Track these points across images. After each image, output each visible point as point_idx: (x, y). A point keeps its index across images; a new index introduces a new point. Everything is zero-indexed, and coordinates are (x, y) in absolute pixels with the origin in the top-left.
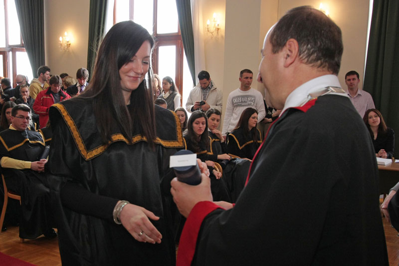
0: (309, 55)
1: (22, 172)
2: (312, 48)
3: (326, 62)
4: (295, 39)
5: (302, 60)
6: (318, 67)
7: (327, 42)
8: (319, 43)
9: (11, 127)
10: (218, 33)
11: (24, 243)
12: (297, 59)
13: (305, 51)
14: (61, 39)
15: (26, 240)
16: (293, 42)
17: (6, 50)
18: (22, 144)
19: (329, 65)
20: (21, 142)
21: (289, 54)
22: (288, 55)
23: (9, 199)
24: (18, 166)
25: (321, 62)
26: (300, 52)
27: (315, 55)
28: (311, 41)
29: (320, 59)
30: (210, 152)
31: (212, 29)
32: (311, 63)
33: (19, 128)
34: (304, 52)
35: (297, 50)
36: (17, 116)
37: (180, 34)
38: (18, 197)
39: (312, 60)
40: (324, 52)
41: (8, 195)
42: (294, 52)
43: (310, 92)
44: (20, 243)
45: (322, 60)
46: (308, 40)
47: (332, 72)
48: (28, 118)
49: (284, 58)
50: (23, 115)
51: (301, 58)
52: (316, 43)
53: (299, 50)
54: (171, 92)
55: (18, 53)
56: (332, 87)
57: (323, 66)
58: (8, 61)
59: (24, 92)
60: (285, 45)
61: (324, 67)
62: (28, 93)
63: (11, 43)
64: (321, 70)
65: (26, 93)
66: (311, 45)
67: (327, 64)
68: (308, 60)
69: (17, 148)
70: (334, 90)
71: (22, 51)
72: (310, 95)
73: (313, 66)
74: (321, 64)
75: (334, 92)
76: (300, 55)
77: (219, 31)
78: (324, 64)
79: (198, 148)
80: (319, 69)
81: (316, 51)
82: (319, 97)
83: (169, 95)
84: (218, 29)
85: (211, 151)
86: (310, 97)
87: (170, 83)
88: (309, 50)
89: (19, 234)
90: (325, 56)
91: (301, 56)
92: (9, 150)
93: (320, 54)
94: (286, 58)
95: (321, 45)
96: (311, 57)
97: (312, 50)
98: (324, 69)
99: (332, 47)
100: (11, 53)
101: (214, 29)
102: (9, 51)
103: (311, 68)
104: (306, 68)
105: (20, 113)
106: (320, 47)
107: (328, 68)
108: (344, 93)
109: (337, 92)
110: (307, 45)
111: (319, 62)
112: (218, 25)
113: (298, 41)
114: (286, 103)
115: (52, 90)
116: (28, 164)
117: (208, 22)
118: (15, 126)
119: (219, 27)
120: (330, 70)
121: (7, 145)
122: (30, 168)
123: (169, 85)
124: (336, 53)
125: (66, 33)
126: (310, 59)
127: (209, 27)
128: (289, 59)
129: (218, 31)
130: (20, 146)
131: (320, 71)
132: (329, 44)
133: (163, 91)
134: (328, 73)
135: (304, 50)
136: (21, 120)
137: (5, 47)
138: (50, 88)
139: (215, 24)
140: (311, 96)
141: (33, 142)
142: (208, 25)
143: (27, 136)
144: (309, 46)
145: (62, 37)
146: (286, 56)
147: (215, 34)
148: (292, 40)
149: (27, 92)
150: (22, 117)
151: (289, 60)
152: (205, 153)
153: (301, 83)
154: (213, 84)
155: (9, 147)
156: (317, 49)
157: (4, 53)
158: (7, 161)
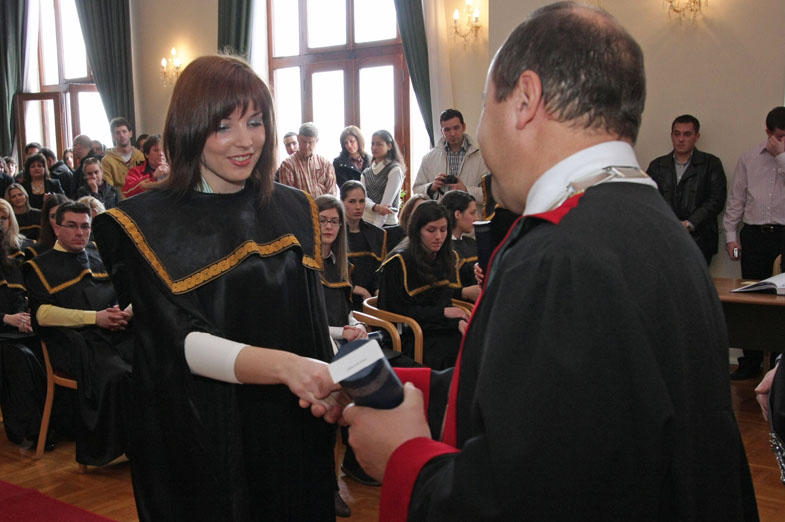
0: (564, 103)
1: (78, 334)
2: (569, 87)
3: (601, 114)
4: (533, 70)
5: (551, 114)
6: (587, 126)
7: (599, 74)
8: (583, 77)
9: (57, 247)
10: (476, 36)
11: (87, 472)
12: (541, 111)
13: (555, 95)
14: (164, 62)
15: (89, 467)
16: (529, 76)
17: (61, 90)
18: (78, 279)
19: (607, 121)
20: (74, 278)
21: (526, 100)
22: (524, 104)
23: (58, 388)
24: (70, 320)
25: (590, 116)
26: (545, 97)
27: (577, 101)
28: (568, 74)
29: (588, 110)
30: (456, 282)
31: (465, 28)
32: (569, 117)
33: (71, 249)
34: (552, 97)
35: (538, 93)
36: (64, 223)
37: (401, 42)
38: (72, 384)
39: (570, 112)
40: (595, 96)
41: (53, 379)
42: (532, 97)
43: (573, 178)
44: (78, 473)
45: (593, 111)
46: (561, 72)
47: (616, 136)
48: (85, 226)
49: (517, 109)
50: (74, 220)
51: (549, 109)
52: (576, 78)
53: (542, 94)
54: (389, 161)
55: (82, 96)
56: (615, 167)
57: (594, 124)
58: (64, 110)
59: (91, 174)
60: (515, 84)
61: (598, 126)
62: (100, 174)
63: (70, 75)
64: (592, 132)
65: (95, 175)
66: (566, 82)
67: (603, 119)
68: (561, 114)
69: (68, 288)
70: (620, 174)
71: (90, 89)
72: (572, 185)
73: (573, 125)
74: (591, 121)
75: (621, 177)
76: (546, 103)
77: (479, 32)
78: (597, 121)
79: (431, 276)
80: (589, 130)
81: (577, 94)
82: (590, 190)
83: (383, 167)
84: (477, 28)
85: (458, 280)
86: (571, 190)
87: (388, 143)
88: (562, 91)
89: (75, 457)
90: (596, 102)
91: (548, 105)
92: (51, 291)
93: (587, 100)
94: (521, 110)
95: (587, 81)
96: (569, 107)
97: (569, 93)
98: (599, 130)
99: (613, 85)
100: (68, 95)
101: (469, 28)
102: (65, 92)
103: (569, 130)
104: (560, 130)
105: (70, 216)
106: (584, 84)
107: (607, 129)
108: (643, 177)
109: (627, 177)
110: (560, 83)
111: (586, 116)
112: (477, 19)
113: (541, 75)
114: (528, 202)
116: (90, 316)
117: (456, 15)
118: (63, 244)
119: (478, 24)
120: (611, 131)
121: (48, 281)
122: (94, 323)
123: (386, 148)
124: (624, 95)
125: (173, 51)
126: (565, 113)
127: (458, 25)
128: (524, 112)
129: (476, 32)
130: (75, 284)
131: (590, 135)
132: (606, 78)
133: (374, 159)
134: (609, 137)
135: (552, 94)
136: (71, 231)
137: (57, 83)
139: (469, 18)
140: (574, 188)
141: (100, 275)
142: (455, 22)
143: (88, 264)
144: (563, 84)
145: (167, 60)
146: (519, 106)
147: (471, 38)
148: (528, 73)
149: (96, 172)
150: (74, 225)
151: (525, 115)
152: (446, 286)
153: (554, 160)
154: (470, 142)
155: (52, 286)
156: (580, 89)
157: (56, 96)
158: (49, 313)
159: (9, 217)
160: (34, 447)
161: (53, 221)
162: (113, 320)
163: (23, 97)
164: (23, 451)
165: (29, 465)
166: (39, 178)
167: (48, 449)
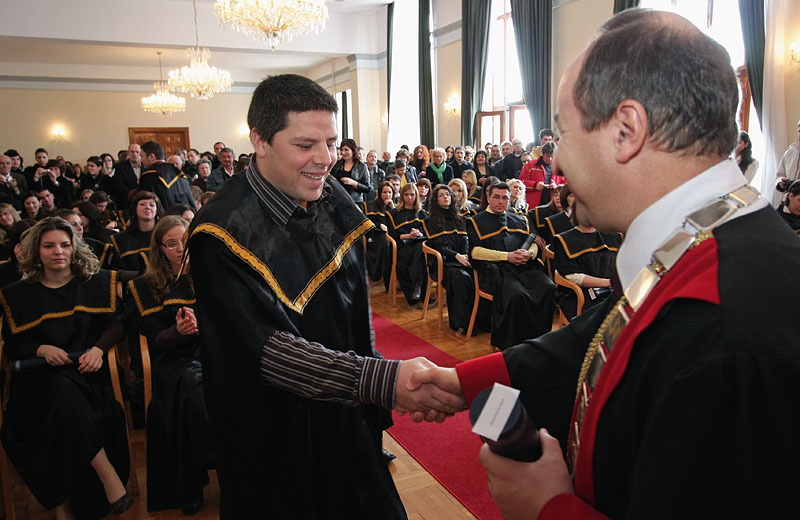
1: (495, 265)
9: (488, 210)
17: (505, 110)
18: (499, 232)
20: (497, 231)
24: (491, 257)
33: (494, 211)
36: (493, 195)
41: (479, 293)
48: (505, 198)
50: (499, 194)
58: (505, 122)
63: (511, 100)
69: (492, 237)
71: (522, 108)
92: (482, 238)
100: (508, 113)
105: (496, 191)
115: (545, 160)
116: (504, 255)
118: (492, 208)
121: (480, 231)
122: (506, 260)
130: (496, 235)
136: (496, 200)
137: (503, 105)
138: (542, 157)
141: (513, 230)
143: (505, 223)
150: (497, 196)
155: (482, 235)
157: (501, 113)
158: (479, 252)
159: (463, 191)
160: (465, 333)
161: (488, 193)
162: (518, 259)
163: (481, 114)
164: (458, 335)
165: (462, 344)
166: (481, 165)
167: (474, 334)
